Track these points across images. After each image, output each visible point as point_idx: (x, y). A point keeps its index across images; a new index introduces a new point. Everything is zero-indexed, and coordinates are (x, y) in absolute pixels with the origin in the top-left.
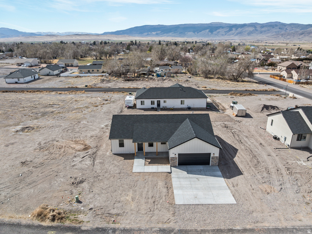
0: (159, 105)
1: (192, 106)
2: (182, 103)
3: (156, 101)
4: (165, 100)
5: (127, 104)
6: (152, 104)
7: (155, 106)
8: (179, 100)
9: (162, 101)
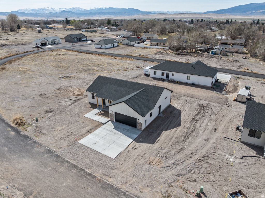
0: (168, 76)
1: (197, 83)
2: (188, 78)
3: (165, 72)
4: (173, 73)
5: (145, 72)
6: (162, 75)
7: (165, 77)
8: (185, 76)
9: (171, 73)
